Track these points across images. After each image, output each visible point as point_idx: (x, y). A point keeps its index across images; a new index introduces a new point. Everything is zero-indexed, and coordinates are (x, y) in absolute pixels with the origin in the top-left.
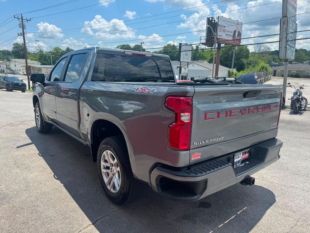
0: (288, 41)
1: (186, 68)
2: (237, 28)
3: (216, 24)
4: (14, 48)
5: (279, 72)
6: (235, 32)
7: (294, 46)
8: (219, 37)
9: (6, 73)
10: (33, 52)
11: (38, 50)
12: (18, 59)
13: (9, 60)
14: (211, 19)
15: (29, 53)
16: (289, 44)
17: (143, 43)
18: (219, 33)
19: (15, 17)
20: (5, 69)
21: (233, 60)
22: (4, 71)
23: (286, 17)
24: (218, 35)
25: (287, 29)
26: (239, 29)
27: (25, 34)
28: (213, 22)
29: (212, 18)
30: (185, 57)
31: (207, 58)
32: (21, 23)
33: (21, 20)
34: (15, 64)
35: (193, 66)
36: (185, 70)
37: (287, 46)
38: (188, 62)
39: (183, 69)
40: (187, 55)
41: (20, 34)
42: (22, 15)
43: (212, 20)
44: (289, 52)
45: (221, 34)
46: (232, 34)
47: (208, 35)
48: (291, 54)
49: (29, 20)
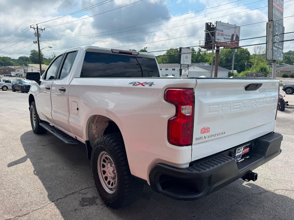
0: (274, 43)
1: (186, 70)
2: (235, 32)
3: (214, 29)
4: (31, 54)
5: (279, 73)
6: (233, 35)
7: (281, 47)
8: (217, 41)
9: (24, 77)
10: (48, 58)
11: (52, 56)
12: (35, 64)
13: (27, 65)
14: (209, 24)
15: (45, 59)
16: (276, 45)
17: (147, 48)
18: (217, 37)
19: (31, 27)
20: (23, 73)
21: (233, 62)
22: (22, 75)
23: (272, 21)
24: (216, 39)
25: (273, 32)
26: (237, 33)
27: (40, 42)
28: (212, 26)
29: (211, 23)
30: (185, 59)
31: (208, 61)
32: (37, 32)
33: (36, 29)
34: (32, 69)
35: (194, 68)
36: (185, 72)
37: (274, 48)
38: (188, 65)
39: (183, 71)
40: (187, 58)
41: (35, 42)
42: (37, 25)
43: (211, 25)
44: (276, 53)
45: (219, 38)
46: (230, 38)
47: (206, 39)
48: (278, 55)
49: (44, 29)
